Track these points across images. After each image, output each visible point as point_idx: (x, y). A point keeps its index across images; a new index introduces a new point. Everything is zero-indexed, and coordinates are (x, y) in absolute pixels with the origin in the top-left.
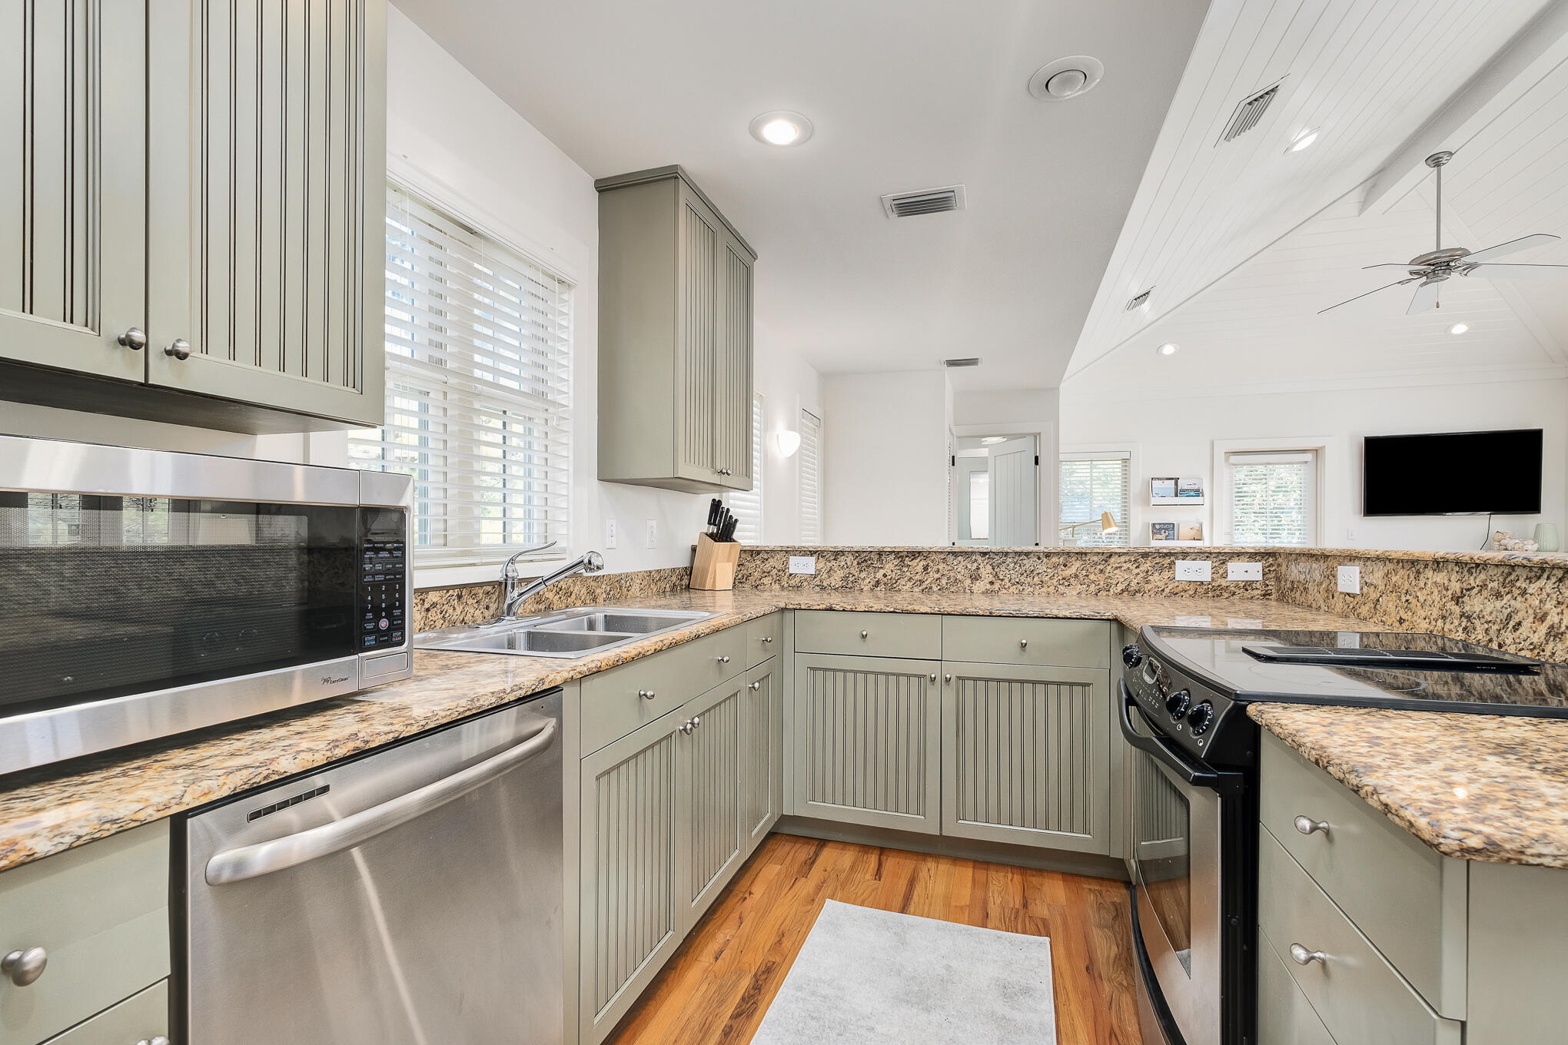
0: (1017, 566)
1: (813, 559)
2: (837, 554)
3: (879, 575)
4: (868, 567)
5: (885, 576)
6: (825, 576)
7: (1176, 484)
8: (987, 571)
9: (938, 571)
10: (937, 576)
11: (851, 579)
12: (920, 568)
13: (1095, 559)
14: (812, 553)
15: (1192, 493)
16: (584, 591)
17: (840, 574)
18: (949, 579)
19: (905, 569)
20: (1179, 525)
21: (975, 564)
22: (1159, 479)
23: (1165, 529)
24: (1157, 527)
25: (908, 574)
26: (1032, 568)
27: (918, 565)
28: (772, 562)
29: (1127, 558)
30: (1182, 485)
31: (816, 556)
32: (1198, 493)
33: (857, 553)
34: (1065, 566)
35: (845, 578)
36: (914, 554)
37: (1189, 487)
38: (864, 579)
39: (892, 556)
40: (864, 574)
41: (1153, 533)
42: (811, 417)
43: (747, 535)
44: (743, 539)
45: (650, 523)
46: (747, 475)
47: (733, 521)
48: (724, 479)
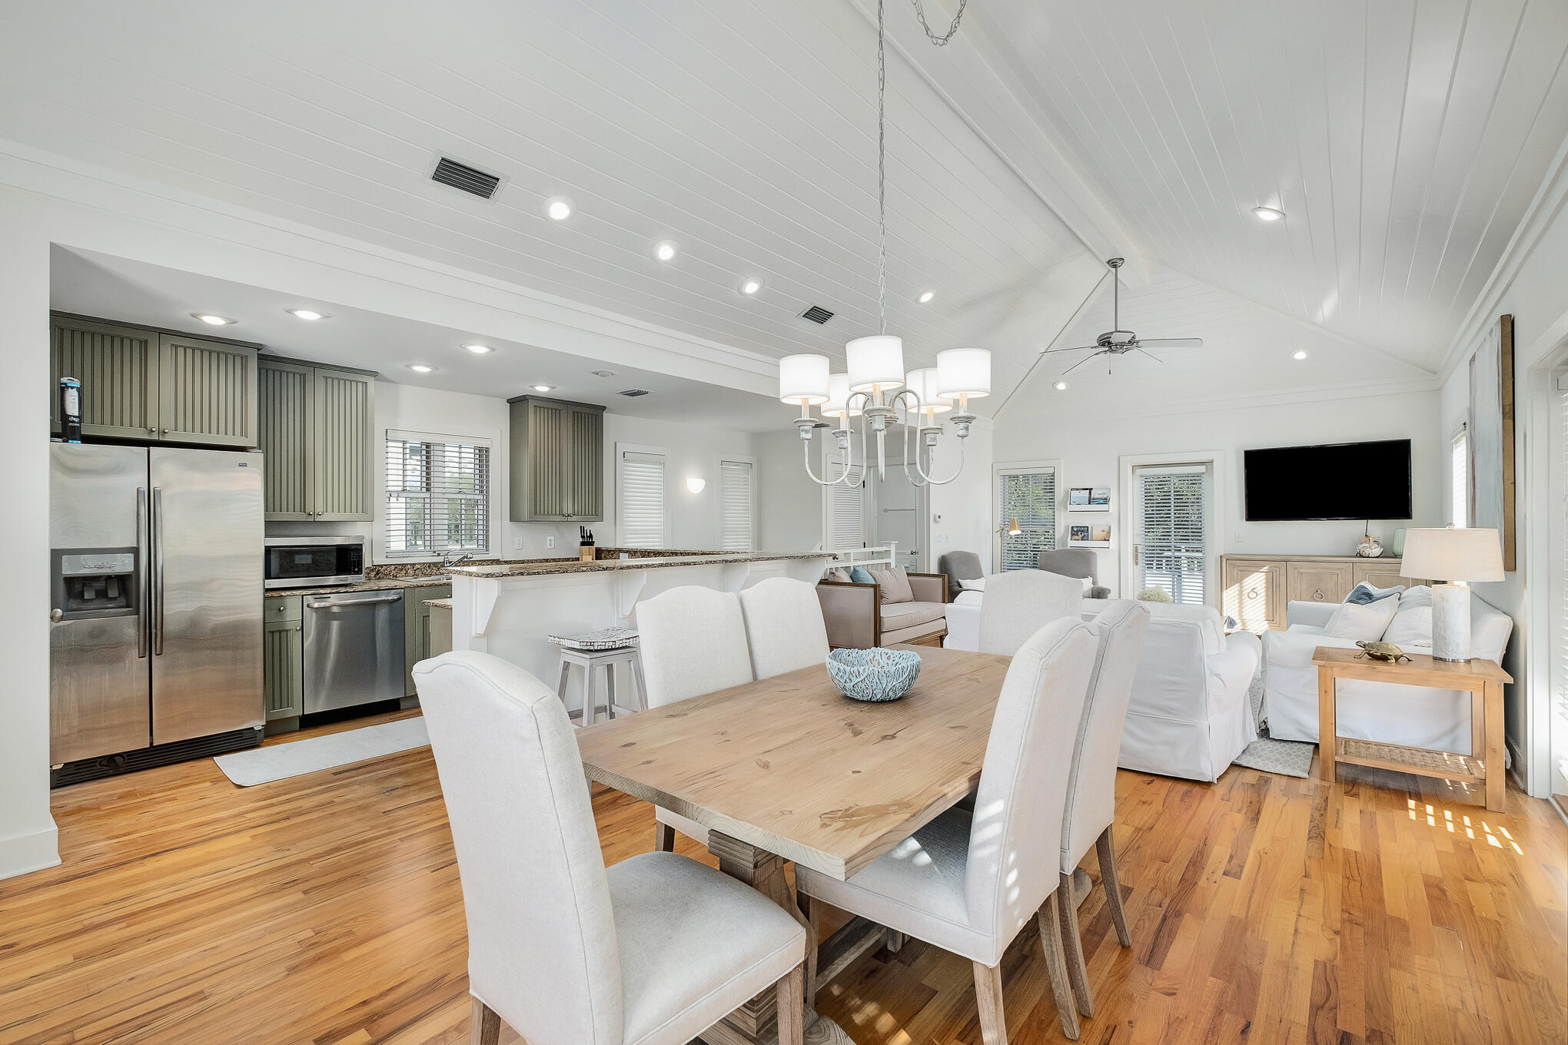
2: (637, 552)
7: (1090, 493)
14: (627, 551)
15: (1102, 501)
20: (1092, 528)
22: (1077, 489)
23: (1082, 531)
24: (1075, 529)
28: (615, 556)
30: (1095, 494)
32: (1106, 501)
33: (641, 552)
37: (1100, 496)
39: (653, 554)
41: (1072, 535)
42: (737, 463)
43: (599, 543)
44: (596, 545)
45: (549, 538)
46: (597, 514)
47: (591, 536)
48: (569, 519)
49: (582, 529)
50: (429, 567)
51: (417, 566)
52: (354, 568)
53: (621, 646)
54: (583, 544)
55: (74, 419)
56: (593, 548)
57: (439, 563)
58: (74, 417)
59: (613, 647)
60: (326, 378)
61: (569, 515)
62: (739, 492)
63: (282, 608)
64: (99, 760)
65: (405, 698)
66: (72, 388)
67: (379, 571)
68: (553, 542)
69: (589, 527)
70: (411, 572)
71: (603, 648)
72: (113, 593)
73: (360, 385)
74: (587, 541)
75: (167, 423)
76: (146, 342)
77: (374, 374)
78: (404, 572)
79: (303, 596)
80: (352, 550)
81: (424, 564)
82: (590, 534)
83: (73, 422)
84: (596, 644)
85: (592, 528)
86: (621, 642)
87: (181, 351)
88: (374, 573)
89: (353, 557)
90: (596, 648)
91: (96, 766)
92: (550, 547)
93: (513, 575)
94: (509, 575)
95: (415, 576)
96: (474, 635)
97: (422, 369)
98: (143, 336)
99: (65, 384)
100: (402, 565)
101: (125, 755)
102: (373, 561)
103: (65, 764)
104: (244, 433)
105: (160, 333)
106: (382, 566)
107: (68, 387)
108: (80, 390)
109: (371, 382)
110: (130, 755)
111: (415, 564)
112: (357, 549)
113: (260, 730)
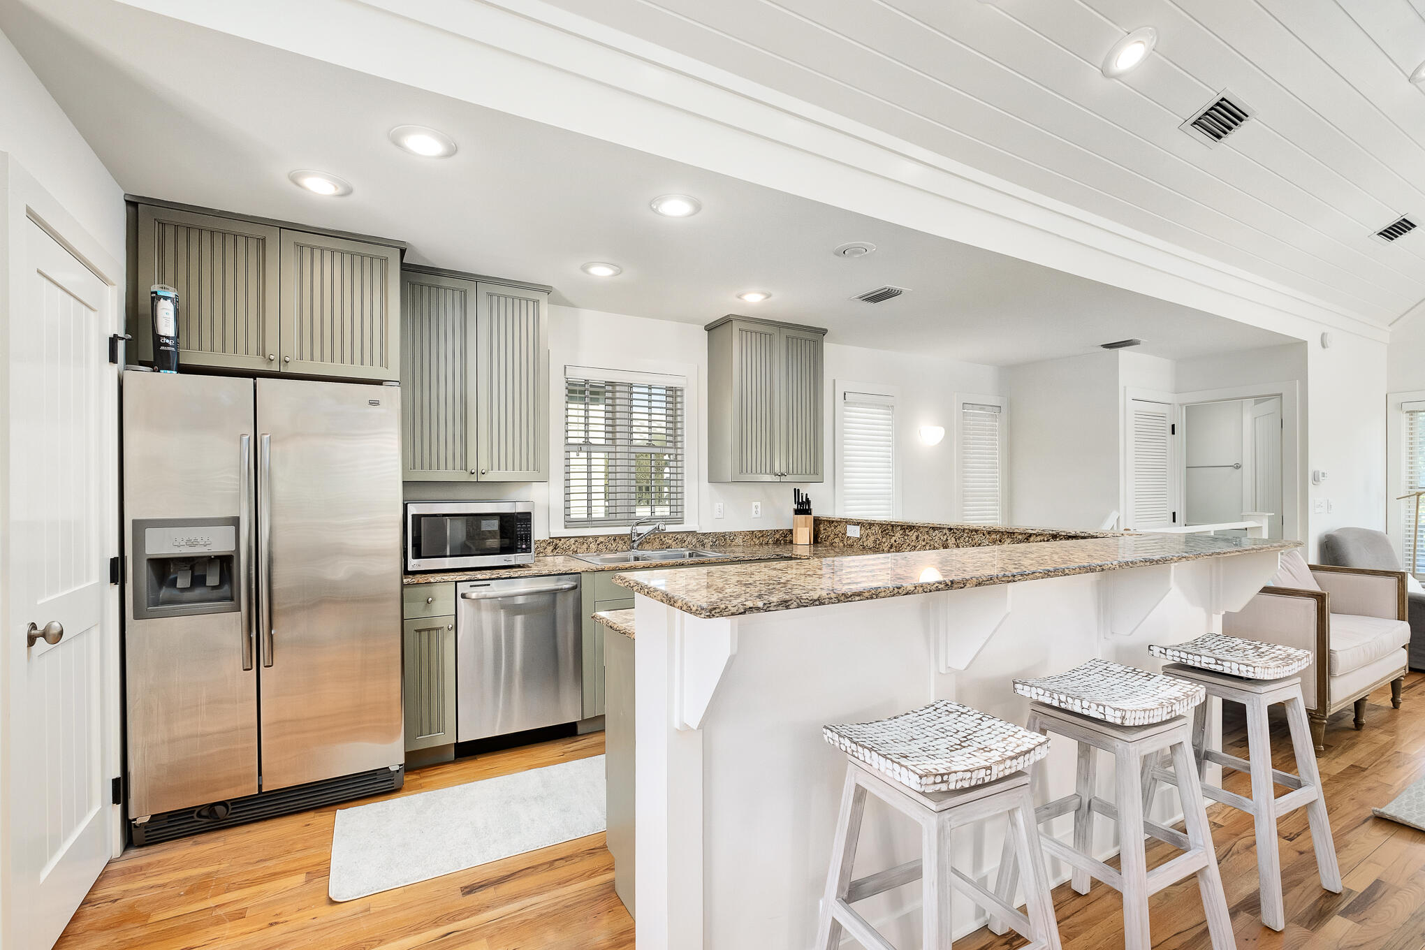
0: (970, 539)
1: (858, 528)
2: (871, 525)
3: (892, 541)
4: (887, 534)
5: (895, 541)
6: (865, 539)
8: (952, 542)
9: (924, 540)
10: (923, 543)
11: (878, 542)
12: (914, 538)
13: (1020, 537)
14: (858, 524)
16: (694, 540)
17: (872, 538)
18: (930, 546)
19: (906, 538)
21: (945, 537)
25: (908, 541)
26: (980, 542)
27: (913, 535)
28: (839, 528)
29: (1042, 538)
31: (860, 525)
33: (881, 525)
34: (1000, 541)
35: (875, 541)
36: (911, 528)
38: (884, 543)
39: (899, 528)
40: (884, 540)
42: (982, 407)
43: (817, 510)
44: (815, 513)
45: (754, 504)
46: (815, 473)
47: (808, 502)
48: (783, 479)
49: (797, 492)
50: (615, 540)
51: (601, 539)
52: (522, 545)
53: (1001, 775)
54: (797, 512)
55: (167, 341)
56: (810, 518)
57: (626, 535)
58: (168, 338)
59: (987, 780)
60: (490, 295)
61: (782, 475)
62: (985, 444)
63: (430, 599)
64: (197, 810)
65: (584, 721)
66: (166, 298)
67: (556, 545)
68: (759, 509)
69: (804, 490)
70: (593, 546)
71: (967, 785)
72: (213, 580)
73: (531, 304)
74: (803, 508)
75: (291, 349)
76: (264, 240)
77: (547, 290)
78: (585, 546)
79: (456, 582)
80: (520, 520)
81: (608, 536)
82: (807, 499)
83: (166, 345)
84: (953, 778)
85: (809, 490)
86: (1002, 767)
87: (307, 252)
88: (551, 548)
89: (520, 530)
90: (952, 787)
91: (193, 817)
92: (756, 516)
93: (767, 608)
94: (758, 609)
95: (599, 551)
96: (677, 725)
97: (601, 272)
98: (258, 231)
99: (156, 293)
100: (583, 537)
101: (229, 804)
102: (549, 533)
103: (152, 816)
104: (384, 363)
105: (280, 228)
106: (560, 538)
107: (159, 298)
108: (176, 301)
109: (543, 299)
110: (235, 803)
111: (598, 537)
112: (526, 518)
113: (398, 771)
